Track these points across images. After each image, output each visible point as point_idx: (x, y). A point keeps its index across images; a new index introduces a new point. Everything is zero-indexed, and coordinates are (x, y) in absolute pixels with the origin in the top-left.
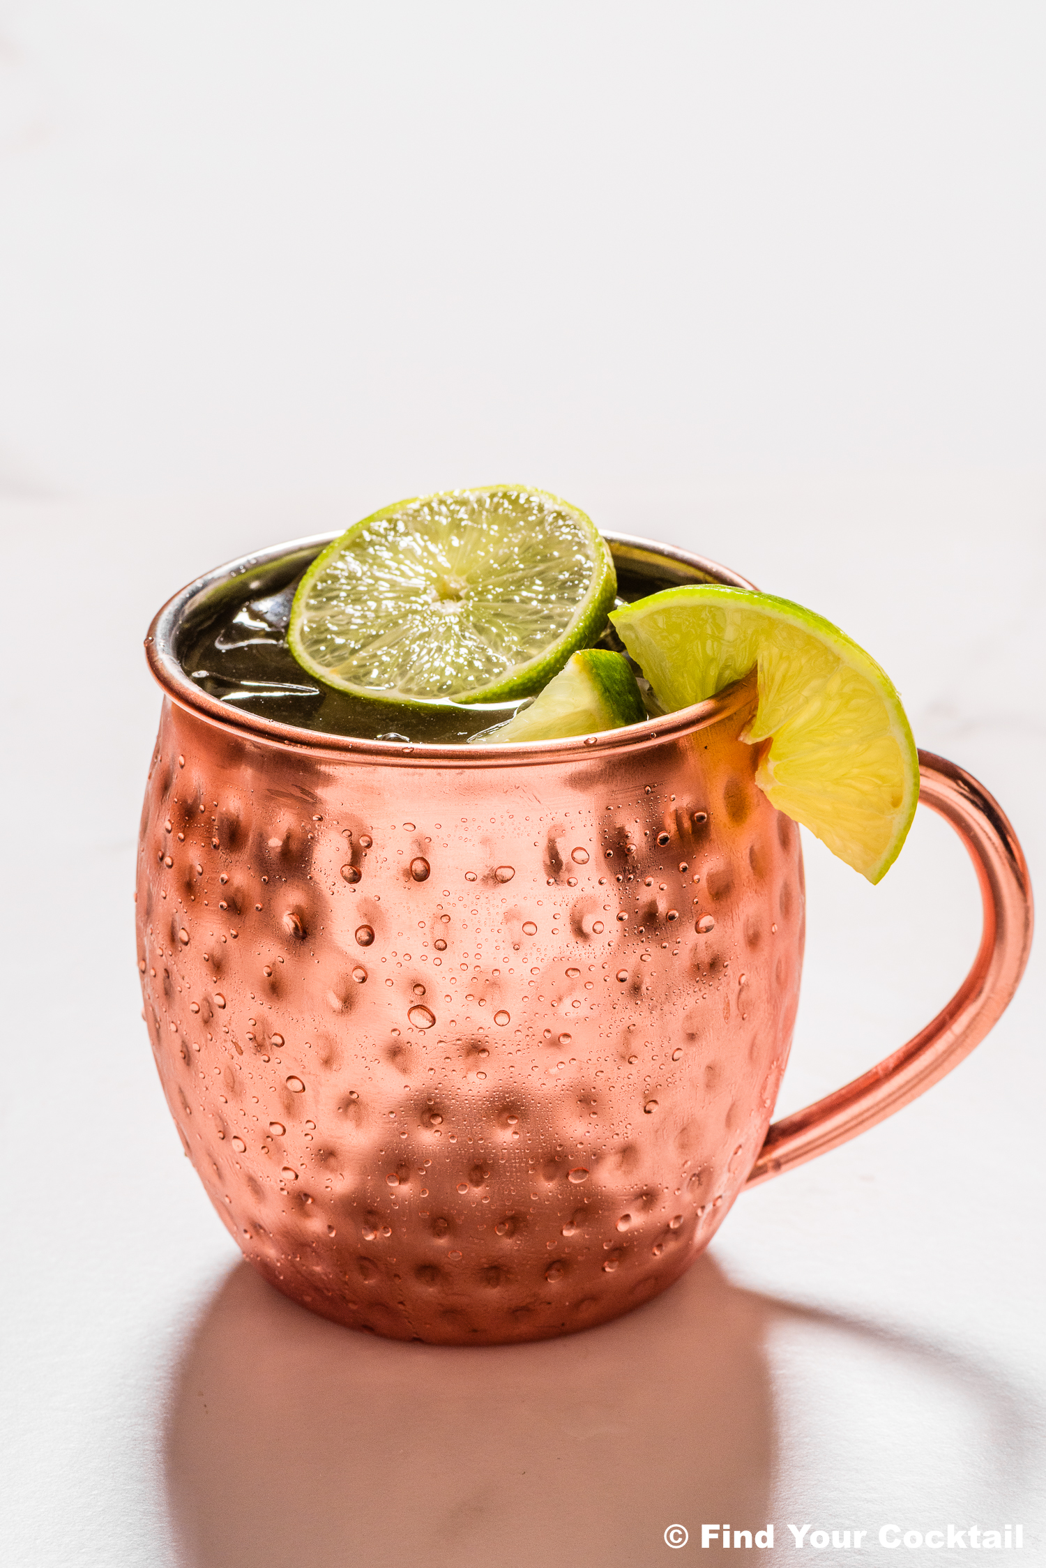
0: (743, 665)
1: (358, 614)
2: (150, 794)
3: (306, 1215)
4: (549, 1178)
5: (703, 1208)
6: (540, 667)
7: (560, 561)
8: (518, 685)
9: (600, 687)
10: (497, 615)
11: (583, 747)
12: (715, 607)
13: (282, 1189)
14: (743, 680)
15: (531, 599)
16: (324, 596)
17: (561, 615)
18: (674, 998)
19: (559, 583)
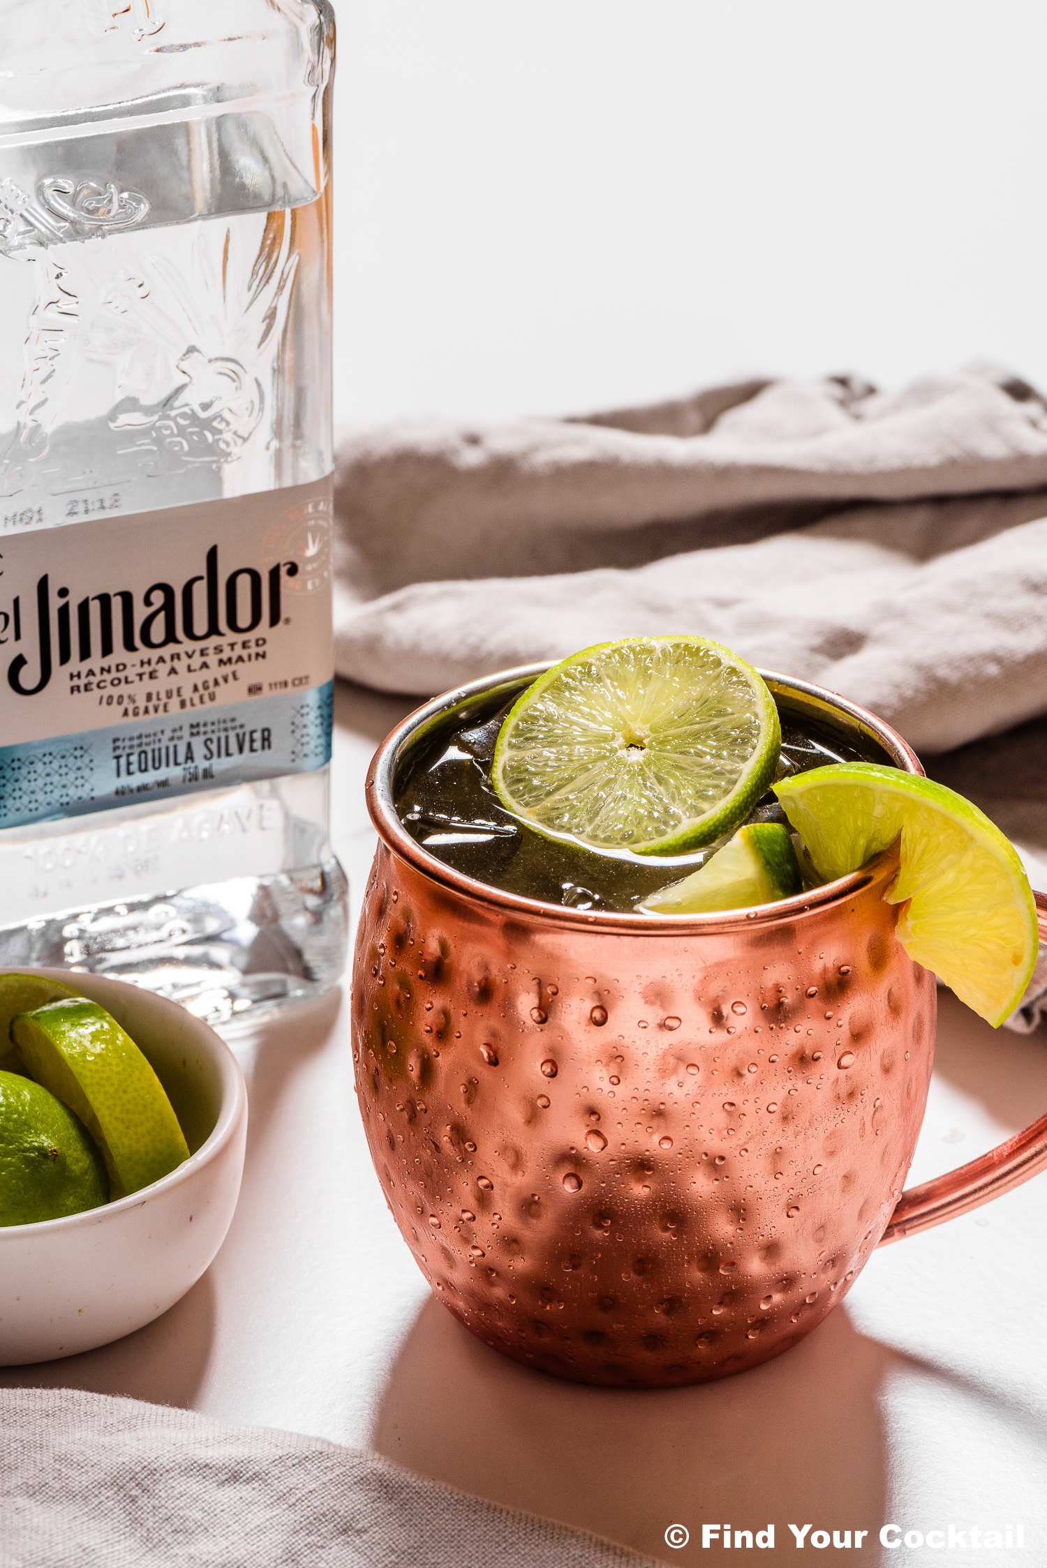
0: (888, 836)
1: (553, 757)
2: (367, 913)
3: (492, 1284)
4: (702, 1270)
5: (835, 1284)
6: (711, 823)
7: (732, 717)
8: (691, 838)
9: (762, 860)
10: (678, 767)
11: (745, 920)
12: (865, 788)
13: (471, 1262)
14: (888, 850)
15: (706, 753)
16: (524, 736)
17: (731, 772)
18: (817, 1124)
19: (730, 740)
